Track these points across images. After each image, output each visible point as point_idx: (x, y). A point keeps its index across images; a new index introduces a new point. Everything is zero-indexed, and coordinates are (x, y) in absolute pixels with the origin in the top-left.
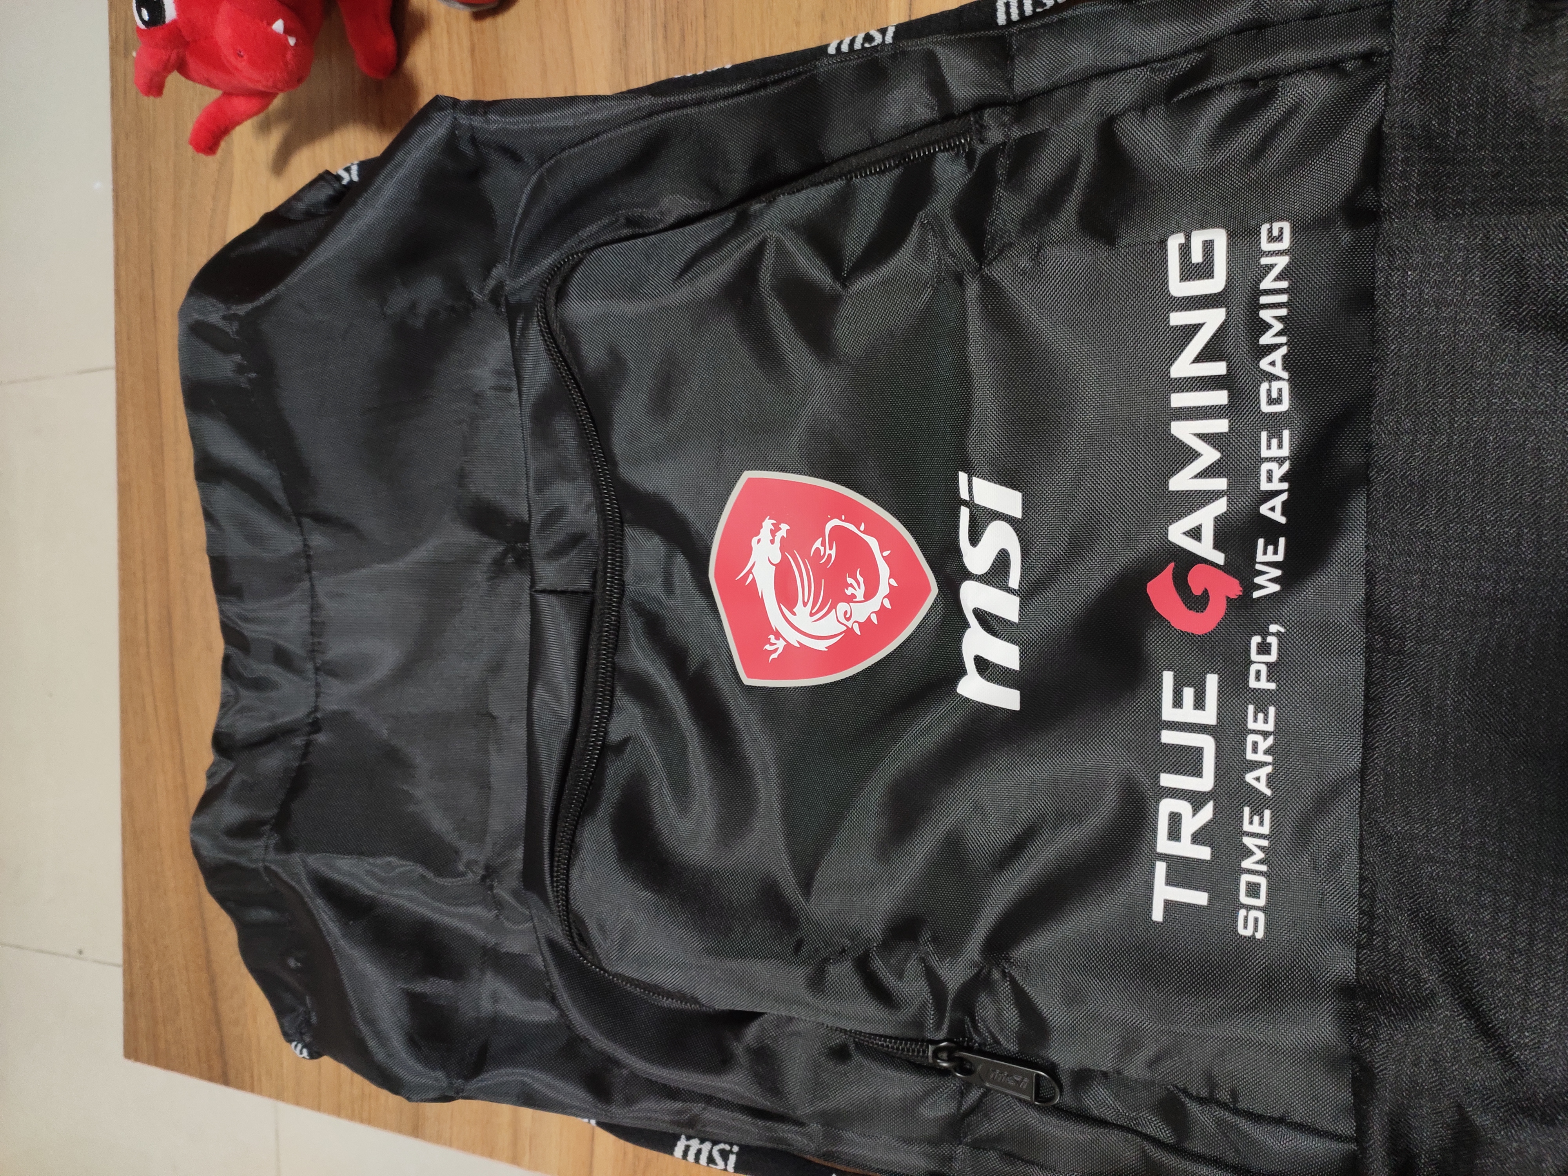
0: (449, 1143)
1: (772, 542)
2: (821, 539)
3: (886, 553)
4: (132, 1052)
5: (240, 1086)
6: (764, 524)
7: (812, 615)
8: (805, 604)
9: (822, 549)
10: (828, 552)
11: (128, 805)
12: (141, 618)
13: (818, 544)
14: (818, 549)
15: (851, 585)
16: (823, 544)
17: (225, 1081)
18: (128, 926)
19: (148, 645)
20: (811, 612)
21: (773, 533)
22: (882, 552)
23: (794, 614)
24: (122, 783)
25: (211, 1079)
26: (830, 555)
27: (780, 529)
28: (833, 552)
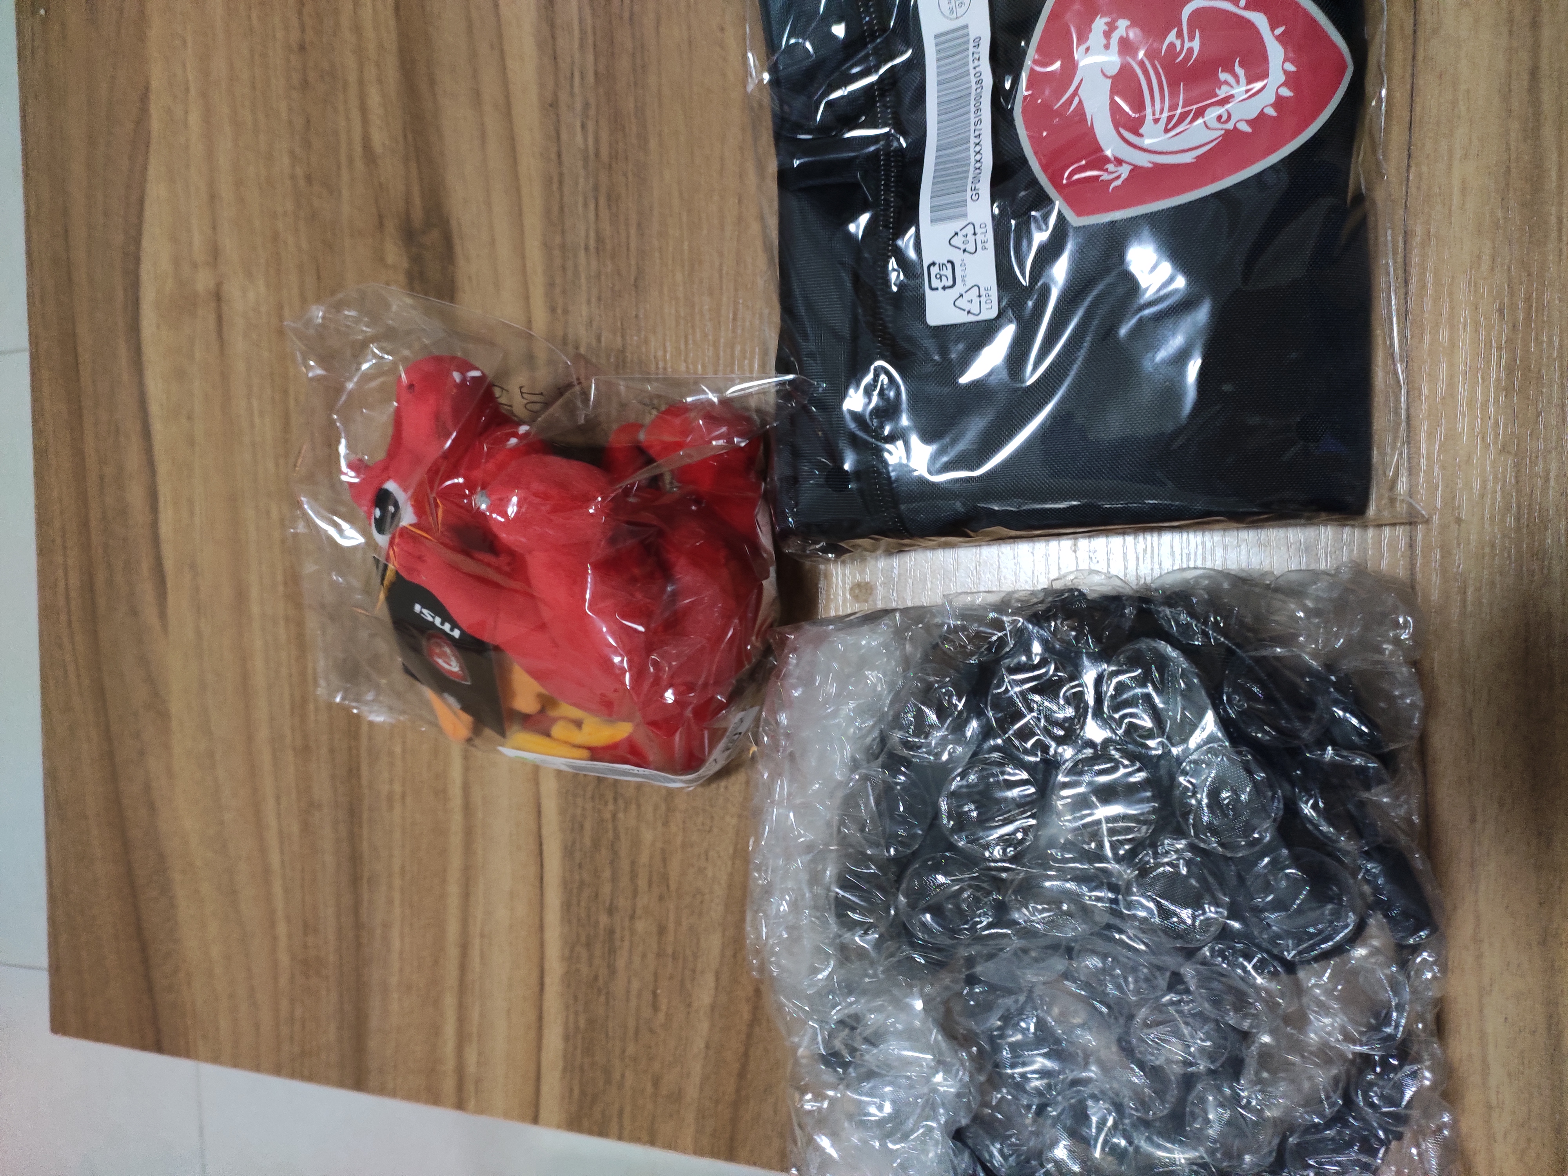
0: (393, 1094)
1: (1107, 47)
2: (1175, 30)
3: (1279, 31)
4: (59, 1026)
5: (175, 1052)
6: (1093, 26)
7: (1167, 131)
8: (1156, 121)
9: (1178, 43)
10: (1187, 45)
11: (51, 776)
12: (61, 585)
13: (1172, 37)
14: (1172, 45)
15: (1226, 83)
16: (1180, 35)
17: (159, 1048)
18: (52, 898)
19: (69, 613)
20: (1166, 127)
21: (1107, 35)
22: (1273, 29)
23: (1141, 135)
24: (44, 755)
25: (144, 1047)
26: (1190, 50)
27: (1117, 28)
28: (1196, 45)
